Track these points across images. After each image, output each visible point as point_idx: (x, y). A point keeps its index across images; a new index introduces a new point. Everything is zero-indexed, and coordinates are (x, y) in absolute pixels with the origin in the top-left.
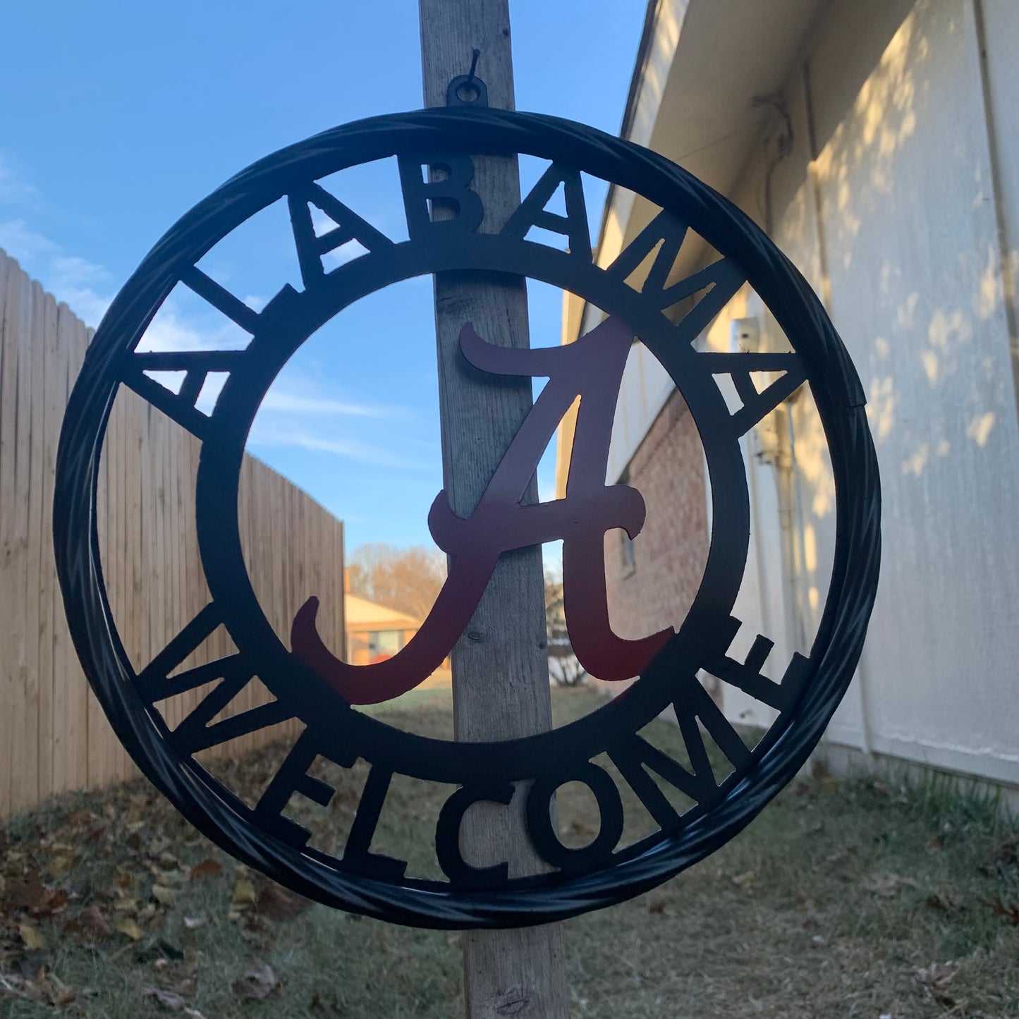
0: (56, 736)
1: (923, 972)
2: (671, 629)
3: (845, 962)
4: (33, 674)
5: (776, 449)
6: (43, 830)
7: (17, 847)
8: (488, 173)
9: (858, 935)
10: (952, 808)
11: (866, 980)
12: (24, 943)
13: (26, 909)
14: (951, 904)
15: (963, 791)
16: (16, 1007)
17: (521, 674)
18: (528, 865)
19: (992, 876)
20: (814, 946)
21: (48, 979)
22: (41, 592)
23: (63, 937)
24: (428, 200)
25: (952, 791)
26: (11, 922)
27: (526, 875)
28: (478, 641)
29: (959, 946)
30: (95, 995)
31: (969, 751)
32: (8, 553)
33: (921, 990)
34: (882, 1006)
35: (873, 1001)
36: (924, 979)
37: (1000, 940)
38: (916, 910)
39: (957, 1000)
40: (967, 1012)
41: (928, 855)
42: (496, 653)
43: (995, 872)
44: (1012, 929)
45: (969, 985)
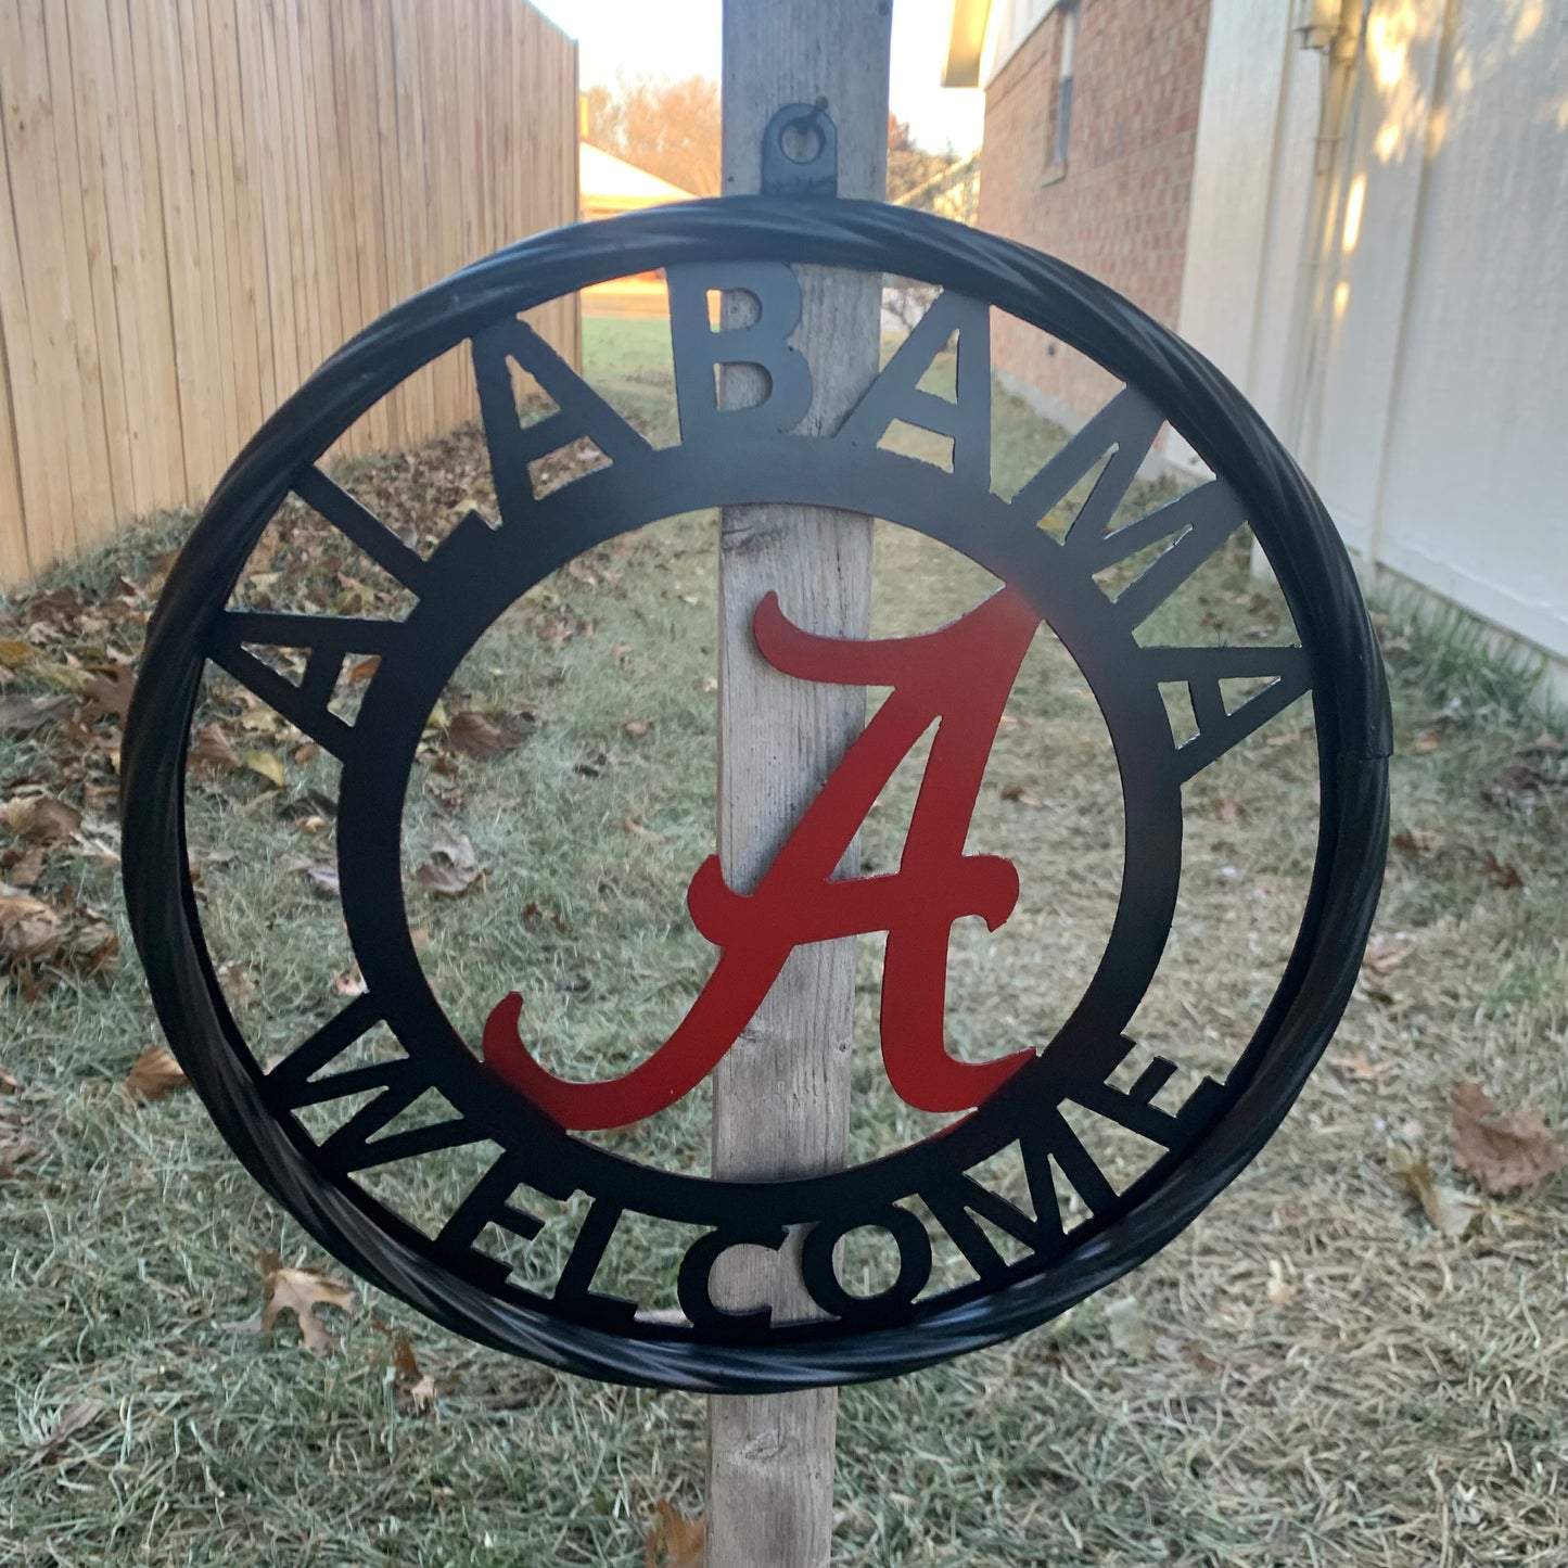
0: (133, 429)
3: (1260, 914)
4: (87, 332)
5: (1337, 23)
6: (127, 580)
7: (93, 609)
9: (1286, 873)
10: (1469, 677)
13: (116, 718)
14: (1427, 849)
15: (1492, 655)
17: (810, 1084)
19: (1497, 806)
20: (1222, 882)
22: (84, 193)
25: (1478, 647)
26: (98, 739)
28: (755, 1041)
29: (1422, 910)
30: (226, 865)
31: (1517, 596)
32: (22, 127)
37: (1480, 911)
39: (1397, 996)
40: (1406, 1015)
41: (1418, 754)
42: (777, 1055)
43: (1502, 800)
44: (1502, 896)
45: (1420, 973)
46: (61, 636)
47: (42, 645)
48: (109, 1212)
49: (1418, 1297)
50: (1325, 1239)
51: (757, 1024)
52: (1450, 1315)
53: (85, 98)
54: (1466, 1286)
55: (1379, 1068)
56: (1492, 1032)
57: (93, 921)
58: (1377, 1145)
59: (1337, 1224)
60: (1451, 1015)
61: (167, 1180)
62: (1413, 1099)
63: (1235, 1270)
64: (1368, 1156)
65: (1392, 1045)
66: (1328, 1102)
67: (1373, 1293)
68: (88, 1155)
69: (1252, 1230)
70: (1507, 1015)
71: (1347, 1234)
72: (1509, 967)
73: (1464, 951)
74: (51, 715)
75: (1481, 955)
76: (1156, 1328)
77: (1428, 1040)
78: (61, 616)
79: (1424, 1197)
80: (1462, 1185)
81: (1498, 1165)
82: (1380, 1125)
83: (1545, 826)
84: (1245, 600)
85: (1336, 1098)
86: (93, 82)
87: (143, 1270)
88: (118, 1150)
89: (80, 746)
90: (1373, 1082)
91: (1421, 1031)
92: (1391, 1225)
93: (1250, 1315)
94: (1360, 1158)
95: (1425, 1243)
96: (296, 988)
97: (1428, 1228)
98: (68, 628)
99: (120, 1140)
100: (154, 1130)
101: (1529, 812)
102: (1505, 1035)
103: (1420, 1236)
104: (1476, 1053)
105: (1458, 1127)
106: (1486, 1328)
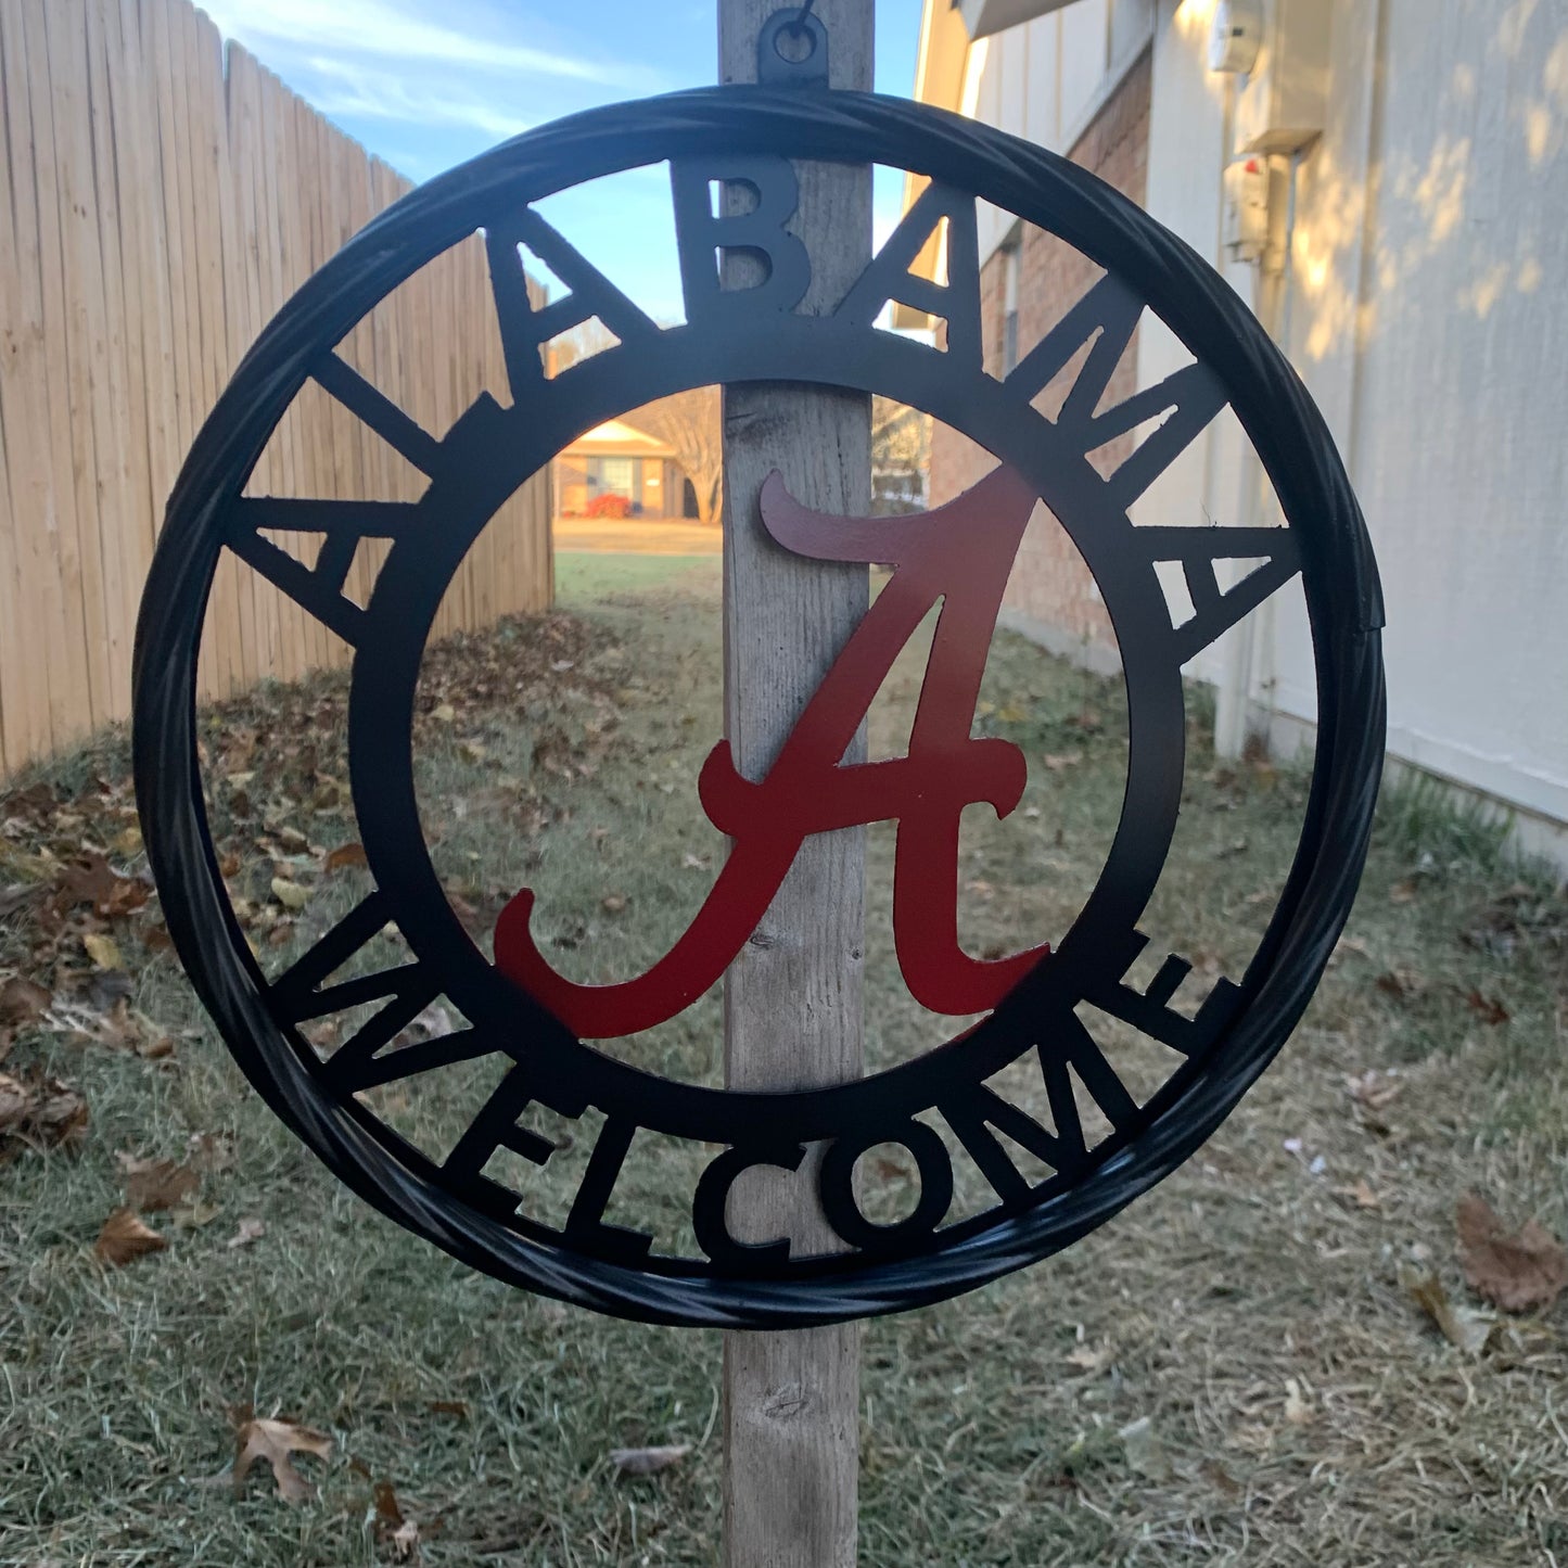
0: (112, 637)
1: (1354, 1084)
2: (1048, 947)
4: (70, 544)
5: (1264, 237)
6: (103, 780)
7: (68, 806)
8: (821, 194)
10: (1439, 833)
11: (1274, 1090)
12: (92, 961)
13: (89, 905)
14: (1411, 988)
15: (1459, 811)
16: (91, 1055)
17: (823, 994)
18: (819, 1240)
19: (1477, 948)
21: (131, 1017)
22: (73, 412)
23: (146, 952)
24: (718, 250)
25: (1445, 805)
26: (71, 925)
27: (814, 1252)
28: (766, 947)
29: (1411, 1047)
30: (199, 1041)
31: (1479, 754)
32: (15, 350)
33: (1349, 1108)
34: (1290, 1127)
35: (1279, 1123)
36: (1355, 1093)
37: (1469, 1046)
38: (1361, 990)
39: (1394, 1128)
40: (1404, 1146)
41: (1392, 905)
42: (790, 963)
43: (1482, 943)
44: (1488, 1029)
45: (1414, 1106)
46: (35, 831)
47: (15, 839)
48: (72, 1374)
49: (1440, 1411)
50: (1341, 1358)
51: (768, 926)
52: (1476, 1428)
53: (76, 328)
54: (1490, 1400)
55: (1382, 1194)
56: (1493, 1157)
57: (61, 1092)
58: (1385, 1267)
59: (1352, 1343)
60: (1450, 1143)
61: (134, 1341)
62: (1418, 1224)
63: (1250, 1392)
64: (1377, 1279)
65: (1393, 1174)
66: (1333, 1229)
67: (1394, 1409)
68: (52, 1320)
69: (1265, 1353)
70: (1506, 1141)
71: (1363, 1354)
72: (1504, 1095)
73: (1457, 1085)
74: (23, 902)
75: (1476, 1087)
76: (1172, 1449)
77: (1428, 1168)
78: (36, 811)
79: (1438, 1313)
80: (1477, 1303)
81: (1511, 1281)
82: (1388, 1249)
83: (1525, 965)
84: (1211, 776)
85: (1340, 1224)
86: (84, 310)
87: (107, 1427)
88: (82, 1315)
89: (52, 932)
90: (1377, 1209)
91: (1421, 1158)
92: (1408, 1342)
93: (1269, 1433)
94: (1370, 1279)
95: (1444, 1359)
96: (269, 1155)
97: (1445, 1345)
98: (42, 823)
99: (86, 1304)
100: (122, 1293)
101: (1509, 953)
102: (1506, 1159)
103: (1439, 1352)
104: (1479, 1178)
105: (1467, 1245)
106: (1515, 1439)
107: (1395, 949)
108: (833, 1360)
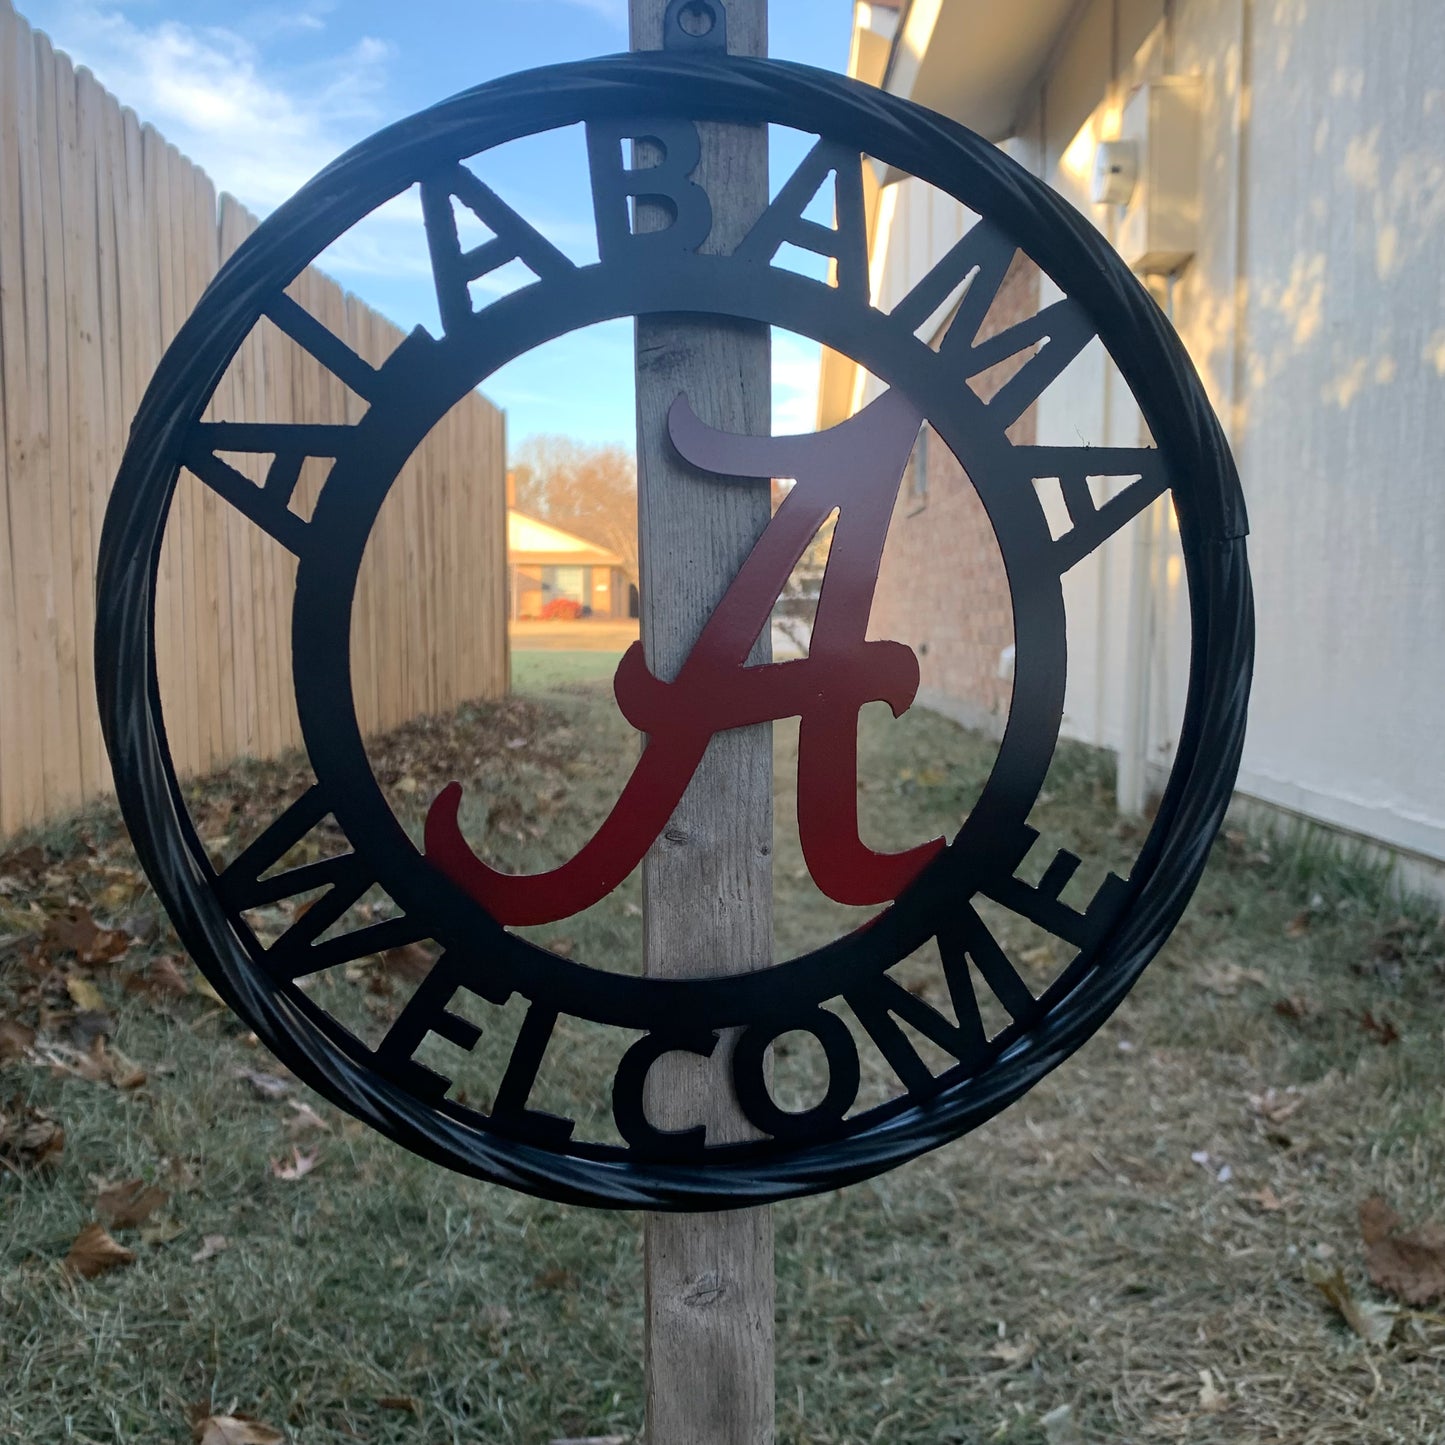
1: (1256, 1100)
2: (942, 840)
3: (1157, 1079)
6: (91, 844)
7: (57, 867)
8: (721, 151)
9: (1179, 1044)
10: (1327, 875)
11: (1181, 1107)
12: (74, 1003)
13: (73, 954)
14: (1306, 1013)
15: (1345, 856)
16: (70, 1088)
17: (734, 888)
18: (732, 1128)
19: (1367, 977)
20: (1120, 1056)
21: (108, 1053)
22: (73, 513)
23: (125, 996)
24: (629, 199)
25: (1332, 851)
26: (55, 972)
27: (729, 1141)
28: (680, 843)
29: (1308, 1066)
30: (171, 1075)
31: (1360, 801)
32: (22, 457)
33: (1251, 1123)
34: (1197, 1140)
35: (1187, 1136)
36: (1257, 1108)
37: (1363, 1063)
38: (1259, 1016)
39: (1295, 1140)
40: (1305, 1156)
41: (1287, 941)
42: (703, 858)
43: (1371, 971)
44: (1380, 1049)
45: (1313, 1120)
46: (26, 889)
47: (8, 896)
48: (38, 1379)
49: (1349, 1399)
50: (1251, 1349)
51: (682, 820)
52: (1386, 1411)
53: (79, 438)
54: (1396, 1388)
55: (1285, 1199)
56: (1390, 1164)
57: (39, 1120)
58: (1291, 1266)
59: (1262, 1335)
60: (1347, 1153)
61: (99, 1348)
62: (1322, 1226)
63: (1165, 1383)
64: (1284, 1277)
65: (1295, 1181)
66: (1241, 1231)
67: (1304, 1396)
68: (21, 1329)
69: (1178, 1345)
70: (1400, 1149)
71: (1273, 1346)
72: (1396, 1109)
73: (1354, 1100)
74: (13, 951)
75: (1371, 1102)
76: (1091, 1436)
77: (1329, 1176)
78: (27, 872)
79: (1343, 1306)
80: (1381, 1298)
81: (1411, 1277)
82: (1293, 1249)
83: (1414, 993)
84: (1115, 831)
85: (1247, 1227)
86: (86, 423)
87: (69, 1426)
88: (51, 1325)
89: (36, 977)
90: (1281, 1212)
91: (1322, 1167)
92: (1316, 1334)
93: (1186, 1422)
94: (1277, 1276)
95: (1351, 1349)
96: (234, 1178)
97: (1352, 1336)
98: (33, 882)
99: (54, 1313)
100: (88, 1303)
101: (1397, 980)
102: (1402, 1167)
103: (1346, 1343)
104: (1378, 1182)
105: (1369, 1243)
106: (1423, 1422)
107: (1289, 980)
108: (749, 1246)
